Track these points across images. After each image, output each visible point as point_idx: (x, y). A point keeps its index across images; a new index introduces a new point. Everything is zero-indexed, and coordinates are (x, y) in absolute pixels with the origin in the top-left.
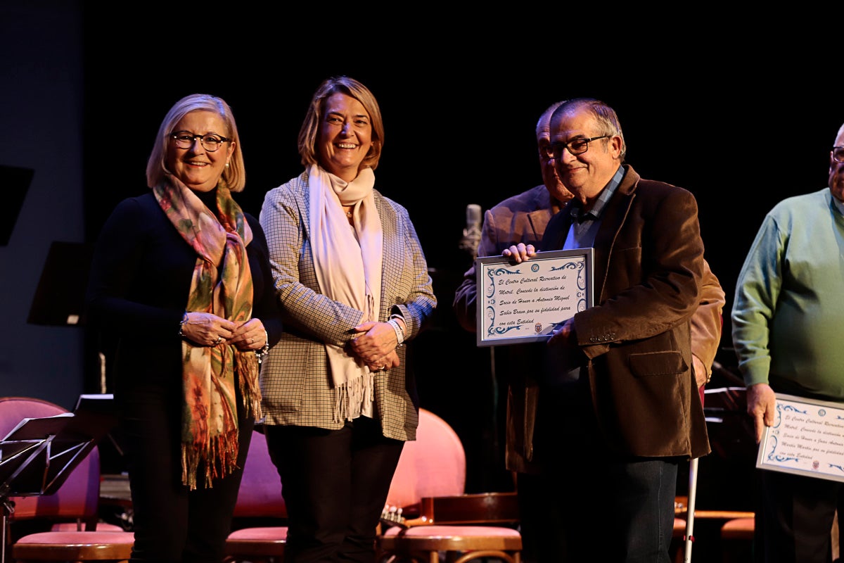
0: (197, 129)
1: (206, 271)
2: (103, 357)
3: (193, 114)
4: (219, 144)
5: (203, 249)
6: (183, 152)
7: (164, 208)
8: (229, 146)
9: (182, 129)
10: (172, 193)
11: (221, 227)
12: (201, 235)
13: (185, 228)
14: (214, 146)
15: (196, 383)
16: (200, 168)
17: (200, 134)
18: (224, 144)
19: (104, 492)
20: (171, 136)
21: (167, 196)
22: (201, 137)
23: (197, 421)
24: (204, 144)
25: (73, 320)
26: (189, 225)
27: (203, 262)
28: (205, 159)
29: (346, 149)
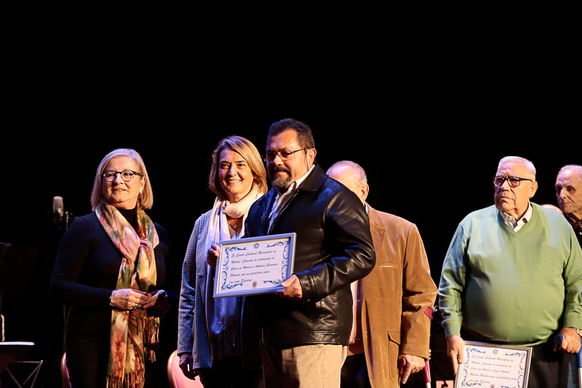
0: (118, 168)
1: (127, 266)
4: (132, 176)
5: (126, 251)
7: (102, 223)
8: (142, 179)
9: (109, 169)
11: (138, 236)
12: (124, 242)
13: (114, 237)
14: (129, 178)
15: (118, 338)
17: (121, 171)
18: (136, 177)
22: (121, 173)
23: (117, 362)
24: (123, 177)
26: (117, 235)
27: (126, 259)
28: (124, 187)
29: (233, 183)
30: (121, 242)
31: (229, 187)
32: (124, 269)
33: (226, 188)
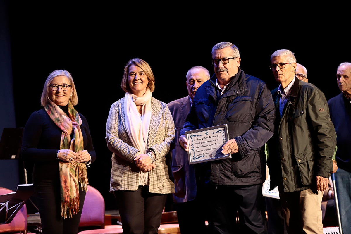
0: (59, 83)
2: (26, 170)
3: (57, 77)
4: (68, 88)
5: (64, 128)
6: (55, 92)
7: (49, 114)
8: (71, 88)
9: (53, 83)
10: (51, 108)
11: (70, 120)
12: (63, 123)
13: (57, 121)
14: (65, 89)
15: (65, 178)
16: (61, 97)
17: (60, 85)
18: (70, 87)
19: (29, 221)
20: (49, 87)
21: (49, 109)
22: (61, 86)
23: (66, 192)
24: (63, 88)
25: (13, 157)
26: (58, 120)
27: (64, 133)
28: (63, 94)
29: (137, 85)
30: (61, 124)
31: (135, 87)
32: (64, 139)
33: (133, 88)
